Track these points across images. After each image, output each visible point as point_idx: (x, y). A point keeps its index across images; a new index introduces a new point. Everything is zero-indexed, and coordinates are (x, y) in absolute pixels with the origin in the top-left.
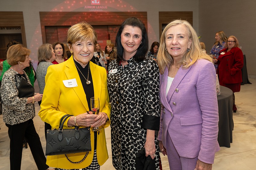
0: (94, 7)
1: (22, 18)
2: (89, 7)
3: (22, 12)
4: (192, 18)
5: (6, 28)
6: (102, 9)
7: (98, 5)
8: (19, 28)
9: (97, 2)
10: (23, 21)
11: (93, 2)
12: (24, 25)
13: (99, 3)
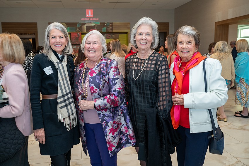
0: (88, 19)
1: (37, 27)
2: (84, 19)
3: (36, 23)
4: (169, 28)
5: (27, 34)
6: (95, 21)
7: (92, 18)
8: (34, 34)
9: (91, 15)
10: (37, 29)
11: (88, 15)
12: (37, 32)
13: (92, 16)
